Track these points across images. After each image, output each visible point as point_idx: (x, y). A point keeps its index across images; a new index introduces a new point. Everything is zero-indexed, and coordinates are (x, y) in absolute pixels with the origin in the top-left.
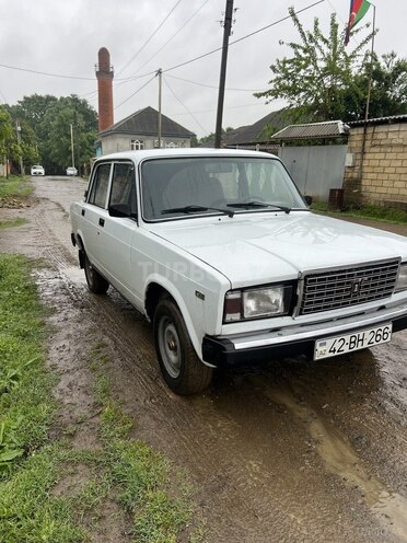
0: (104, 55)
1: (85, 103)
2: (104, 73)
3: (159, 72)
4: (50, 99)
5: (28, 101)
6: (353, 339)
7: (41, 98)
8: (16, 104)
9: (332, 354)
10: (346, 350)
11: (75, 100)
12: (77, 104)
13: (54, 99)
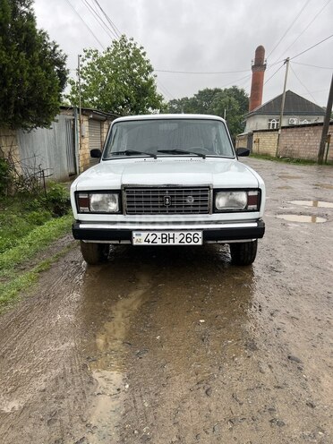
0: (260, 52)
1: (242, 92)
2: (259, 66)
3: (287, 61)
4: (217, 90)
5: (201, 94)
6: (164, 236)
7: (210, 91)
8: (193, 96)
9: (147, 243)
10: (159, 242)
11: (235, 89)
12: (236, 93)
13: (219, 91)
